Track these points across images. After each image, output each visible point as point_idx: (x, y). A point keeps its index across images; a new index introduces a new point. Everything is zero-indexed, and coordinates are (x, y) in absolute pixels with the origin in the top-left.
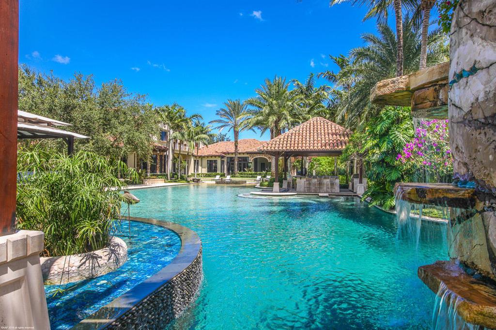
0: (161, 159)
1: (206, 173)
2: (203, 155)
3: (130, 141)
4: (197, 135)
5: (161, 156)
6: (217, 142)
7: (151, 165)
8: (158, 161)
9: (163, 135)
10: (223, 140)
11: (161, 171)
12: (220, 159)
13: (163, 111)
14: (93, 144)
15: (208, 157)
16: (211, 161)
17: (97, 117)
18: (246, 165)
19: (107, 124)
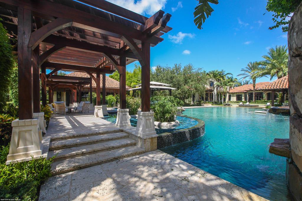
0: (210, 95)
1: (236, 101)
2: (234, 92)
3: (196, 89)
4: (229, 83)
5: (210, 94)
6: (244, 85)
7: (206, 98)
8: (209, 96)
9: (212, 84)
10: (247, 84)
11: (210, 100)
12: (244, 94)
13: (211, 73)
14: (181, 90)
15: (236, 93)
16: (238, 95)
17: (182, 80)
18: (261, 96)
19: (186, 82)
